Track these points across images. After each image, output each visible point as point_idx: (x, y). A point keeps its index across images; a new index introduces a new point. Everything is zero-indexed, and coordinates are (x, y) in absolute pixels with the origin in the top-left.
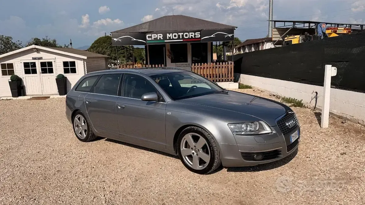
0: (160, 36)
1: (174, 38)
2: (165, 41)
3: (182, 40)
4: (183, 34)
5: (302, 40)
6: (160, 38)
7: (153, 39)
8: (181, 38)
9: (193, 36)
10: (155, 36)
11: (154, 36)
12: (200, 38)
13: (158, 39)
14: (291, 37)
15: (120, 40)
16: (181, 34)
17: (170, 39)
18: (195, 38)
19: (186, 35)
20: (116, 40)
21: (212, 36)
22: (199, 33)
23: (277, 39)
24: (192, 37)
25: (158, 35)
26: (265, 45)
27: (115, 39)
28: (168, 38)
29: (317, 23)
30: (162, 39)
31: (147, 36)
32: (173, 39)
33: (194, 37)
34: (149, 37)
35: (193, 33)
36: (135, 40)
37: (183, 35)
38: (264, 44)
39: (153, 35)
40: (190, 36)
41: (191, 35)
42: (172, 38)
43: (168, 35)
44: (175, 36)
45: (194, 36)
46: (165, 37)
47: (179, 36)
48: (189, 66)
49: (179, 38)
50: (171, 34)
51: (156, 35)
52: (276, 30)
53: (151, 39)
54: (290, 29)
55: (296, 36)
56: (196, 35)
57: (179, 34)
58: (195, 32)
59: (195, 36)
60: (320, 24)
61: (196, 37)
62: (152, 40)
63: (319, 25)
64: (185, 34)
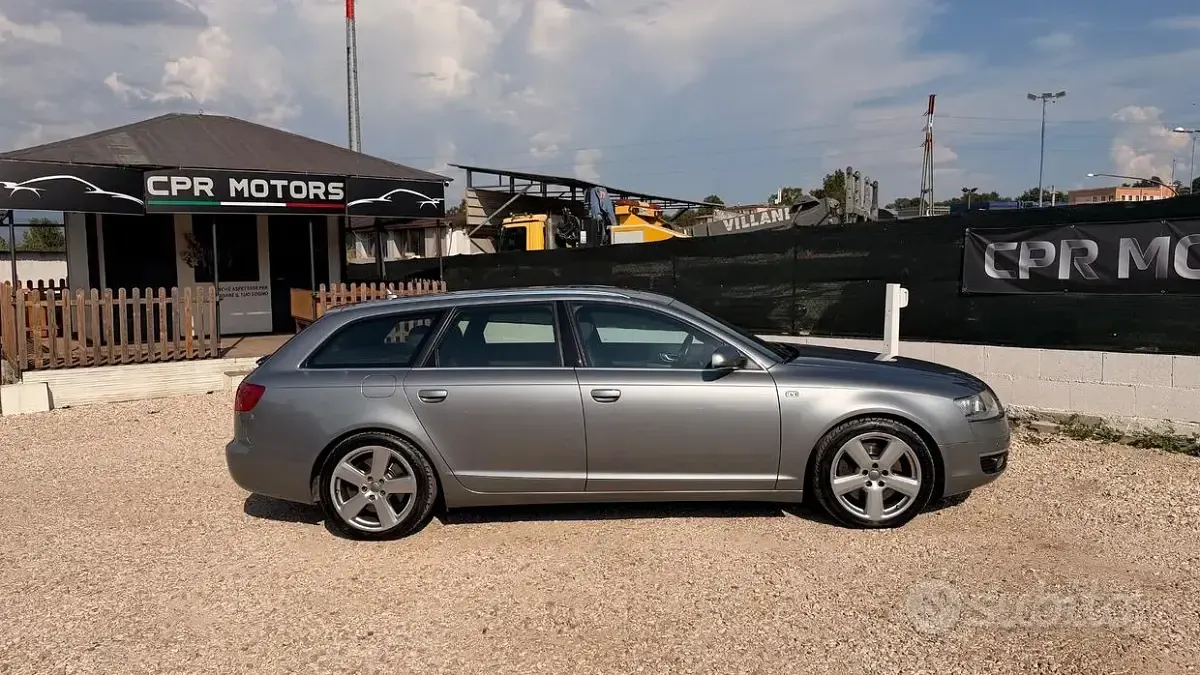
0: (204, 185)
1: (256, 195)
2: (223, 203)
3: (284, 205)
4: (285, 183)
5: (554, 228)
6: (202, 192)
7: (175, 193)
8: (280, 195)
9: (321, 193)
10: (184, 183)
11: (178, 183)
12: (343, 201)
13: (197, 193)
14: (523, 218)
15: (34, 190)
16: (279, 183)
17: (240, 196)
18: (327, 201)
19: (298, 190)
20: (17, 189)
21: (382, 199)
22: (341, 185)
23: (481, 222)
24: (316, 195)
25: (197, 180)
26: (448, 236)
27: (9, 185)
28: (233, 194)
29: (587, 186)
30: (210, 194)
31: (151, 181)
32: (251, 198)
33: (323, 197)
34: (157, 186)
35: (322, 185)
36: (99, 191)
37: (286, 189)
38: (446, 233)
39: (174, 179)
40: (312, 192)
41: (315, 189)
42: (246, 195)
43: (233, 182)
44: (259, 188)
45: (324, 194)
46: (221, 191)
47: (273, 189)
48: (264, 294)
49: (272, 197)
50: (245, 182)
51: (187, 180)
52: (473, 194)
53: (166, 193)
54: (517, 196)
55: (536, 217)
56: (331, 190)
57: (273, 182)
58: (327, 180)
59: (327, 193)
60: (596, 188)
61: (331, 197)
62: (170, 197)
63: (593, 190)
64: (294, 184)
